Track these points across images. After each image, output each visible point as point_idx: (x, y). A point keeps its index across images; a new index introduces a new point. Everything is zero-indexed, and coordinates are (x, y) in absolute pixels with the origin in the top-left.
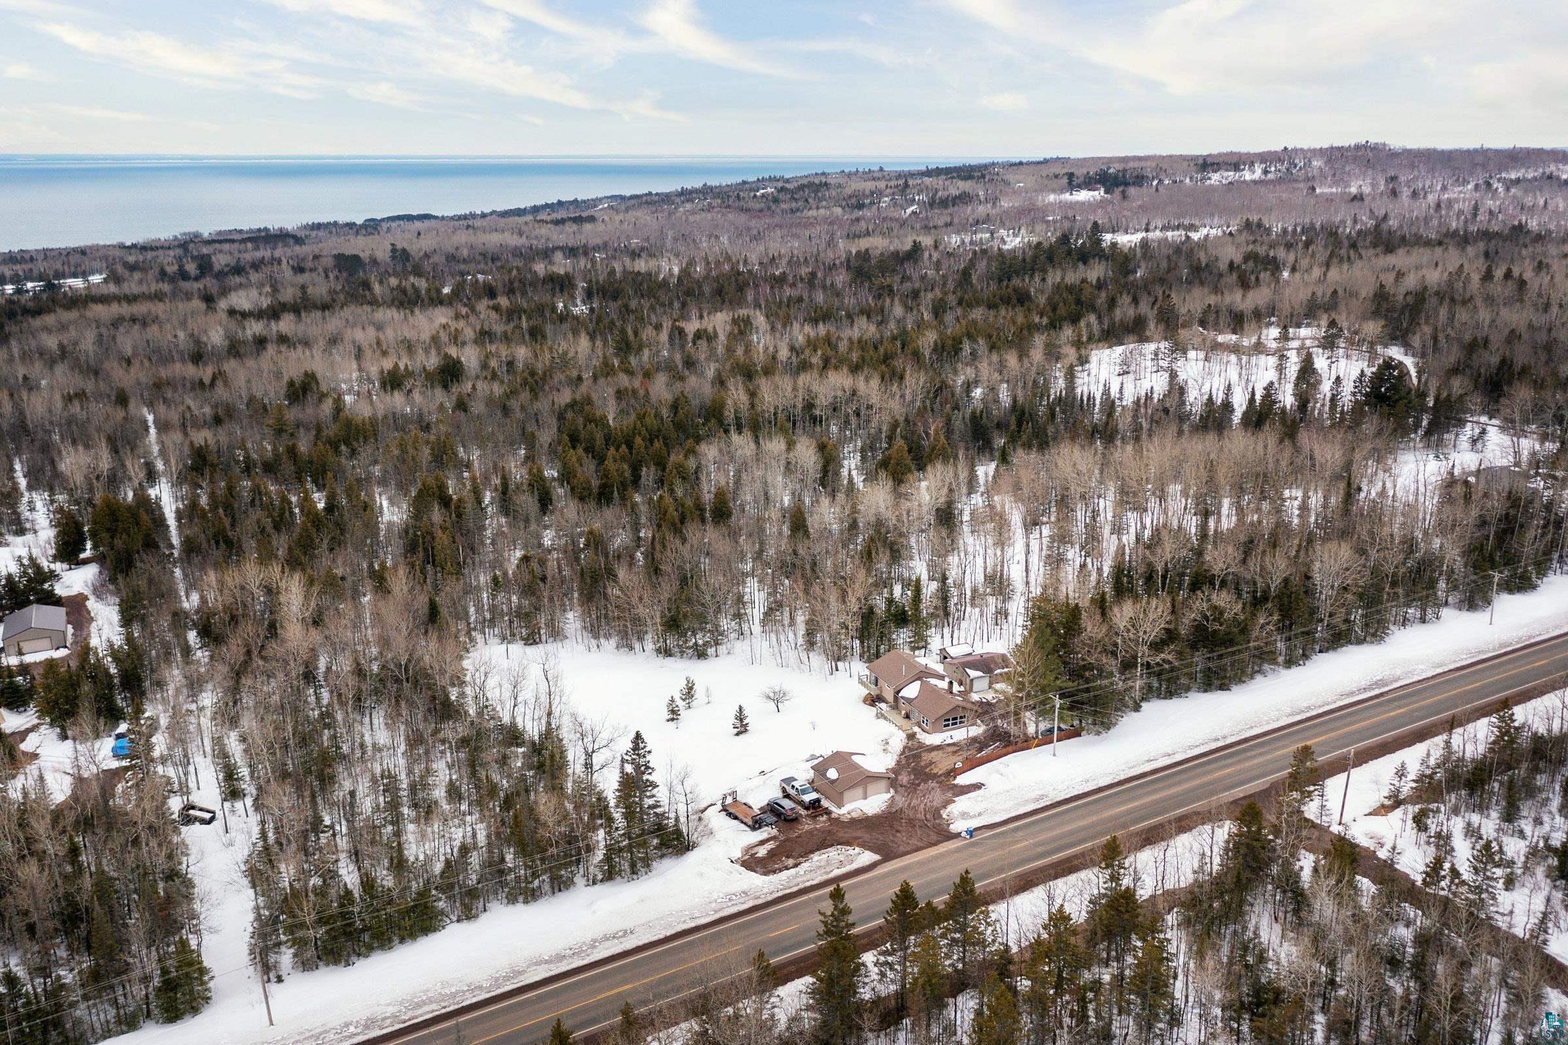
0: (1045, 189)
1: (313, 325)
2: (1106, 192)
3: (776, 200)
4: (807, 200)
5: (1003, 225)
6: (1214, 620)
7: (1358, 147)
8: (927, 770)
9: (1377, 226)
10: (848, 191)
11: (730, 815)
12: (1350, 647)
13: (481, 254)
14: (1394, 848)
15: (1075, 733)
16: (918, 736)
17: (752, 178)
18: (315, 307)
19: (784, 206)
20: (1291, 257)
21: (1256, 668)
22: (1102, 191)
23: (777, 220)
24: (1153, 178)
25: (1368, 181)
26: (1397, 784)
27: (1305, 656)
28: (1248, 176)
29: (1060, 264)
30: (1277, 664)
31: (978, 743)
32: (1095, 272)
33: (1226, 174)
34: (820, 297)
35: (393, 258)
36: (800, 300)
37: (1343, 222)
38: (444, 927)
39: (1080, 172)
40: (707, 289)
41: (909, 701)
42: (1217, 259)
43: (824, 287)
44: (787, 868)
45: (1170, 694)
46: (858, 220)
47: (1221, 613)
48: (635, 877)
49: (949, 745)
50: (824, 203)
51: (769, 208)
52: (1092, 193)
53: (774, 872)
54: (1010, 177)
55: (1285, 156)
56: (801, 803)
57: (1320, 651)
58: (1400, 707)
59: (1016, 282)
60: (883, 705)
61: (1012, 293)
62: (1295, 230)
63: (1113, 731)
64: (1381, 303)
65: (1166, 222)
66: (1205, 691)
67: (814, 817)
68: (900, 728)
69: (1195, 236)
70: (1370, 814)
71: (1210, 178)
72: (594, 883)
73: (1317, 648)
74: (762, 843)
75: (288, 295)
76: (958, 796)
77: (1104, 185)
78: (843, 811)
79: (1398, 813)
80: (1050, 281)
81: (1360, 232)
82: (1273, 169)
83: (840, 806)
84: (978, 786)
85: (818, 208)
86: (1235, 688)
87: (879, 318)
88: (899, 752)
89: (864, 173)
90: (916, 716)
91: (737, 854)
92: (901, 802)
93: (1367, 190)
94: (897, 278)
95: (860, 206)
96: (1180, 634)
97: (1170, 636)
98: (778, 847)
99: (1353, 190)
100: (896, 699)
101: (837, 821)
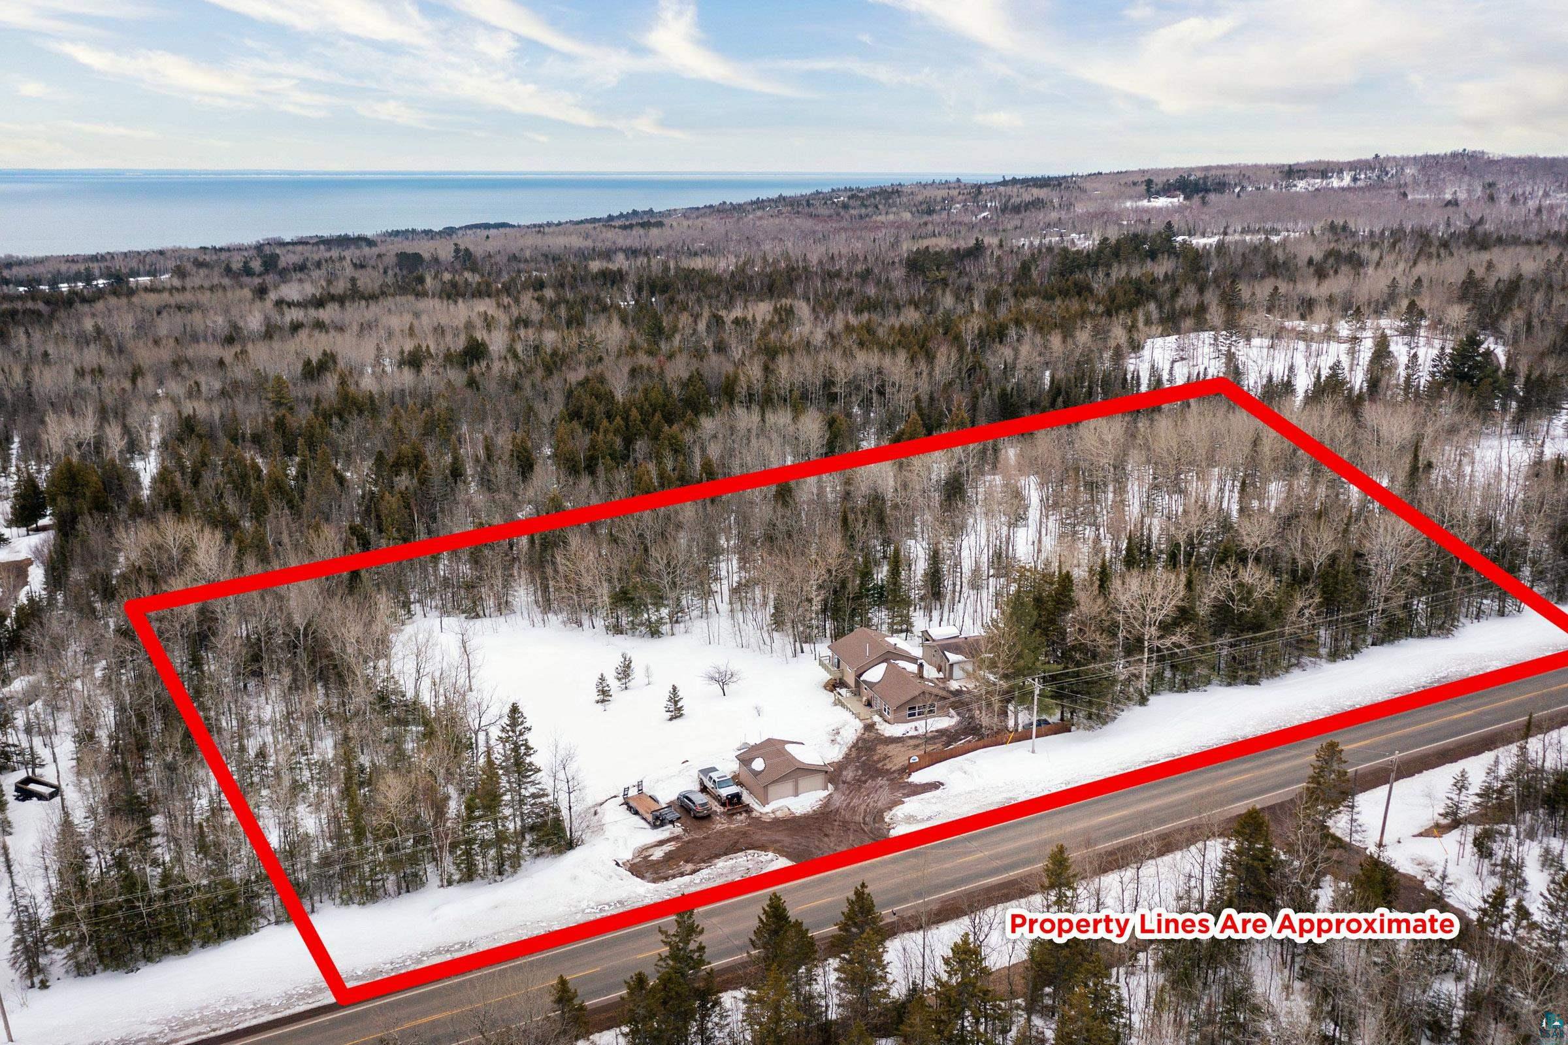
0: (1121, 196)
1: (355, 313)
2: (1185, 199)
3: (845, 206)
4: (876, 207)
5: (1074, 229)
6: (1240, 600)
7: (1454, 155)
8: (879, 765)
9: (1472, 228)
10: (920, 198)
11: (630, 808)
12: (1410, 639)
13: (543, 255)
14: (1444, 877)
15: (1064, 727)
16: (877, 726)
17: (827, 190)
18: (363, 297)
19: (852, 212)
20: (1376, 254)
21: (1293, 661)
22: (1181, 198)
23: (844, 224)
24: (1236, 185)
25: (1464, 187)
26: (1456, 798)
27: (1355, 649)
28: (1335, 183)
29: (1126, 259)
30: (1318, 656)
31: (946, 736)
32: (1162, 267)
33: (1312, 181)
34: (871, 291)
35: (456, 257)
36: (850, 293)
37: (1436, 226)
38: (257, 930)
39: (1159, 181)
40: (757, 284)
41: (871, 685)
42: (1295, 256)
43: (878, 282)
44: (682, 875)
45: (1185, 687)
46: (926, 224)
47: (1250, 592)
48: (498, 878)
49: (911, 737)
50: (894, 209)
51: (838, 214)
52: (1170, 200)
53: (666, 879)
54: (1088, 185)
55: (1377, 165)
56: (717, 798)
57: (1373, 644)
58: (1467, 709)
59: (1078, 276)
60: (843, 691)
61: (1072, 286)
62: (1382, 233)
63: (1110, 727)
64: (1470, 289)
65: (1245, 225)
66: (1229, 685)
67: (730, 815)
68: (857, 716)
69: (1275, 239)
70: (1421, 835)
71: (1295, 186)
72: (450, 883)
73: (1369, 641)
74: (661, 843)
75: (340, 287)
76: (908, 796)
77: (1183, 192)
78: (768, 809)
79: (1456, 833)
80: (1114, 276)
81: (1452, 235)
82: (1363, 176)
83: (765, 802)
84: (935, 786)
85: (887, 213)
86: (1265, 683)
87: (927, 309)
88: (850, 744)
89: (941, 184)
90: (878, 704)
91: (627, 855)
92: (839, 800)
93: (1462, 196)
94: (954, 274)
95: (930, 212)
96: (1198, 615)
97: (1184, 615)
98: (678, 849)
99: (1448, 197)
100: (858, 683)
101: (758, 822)
